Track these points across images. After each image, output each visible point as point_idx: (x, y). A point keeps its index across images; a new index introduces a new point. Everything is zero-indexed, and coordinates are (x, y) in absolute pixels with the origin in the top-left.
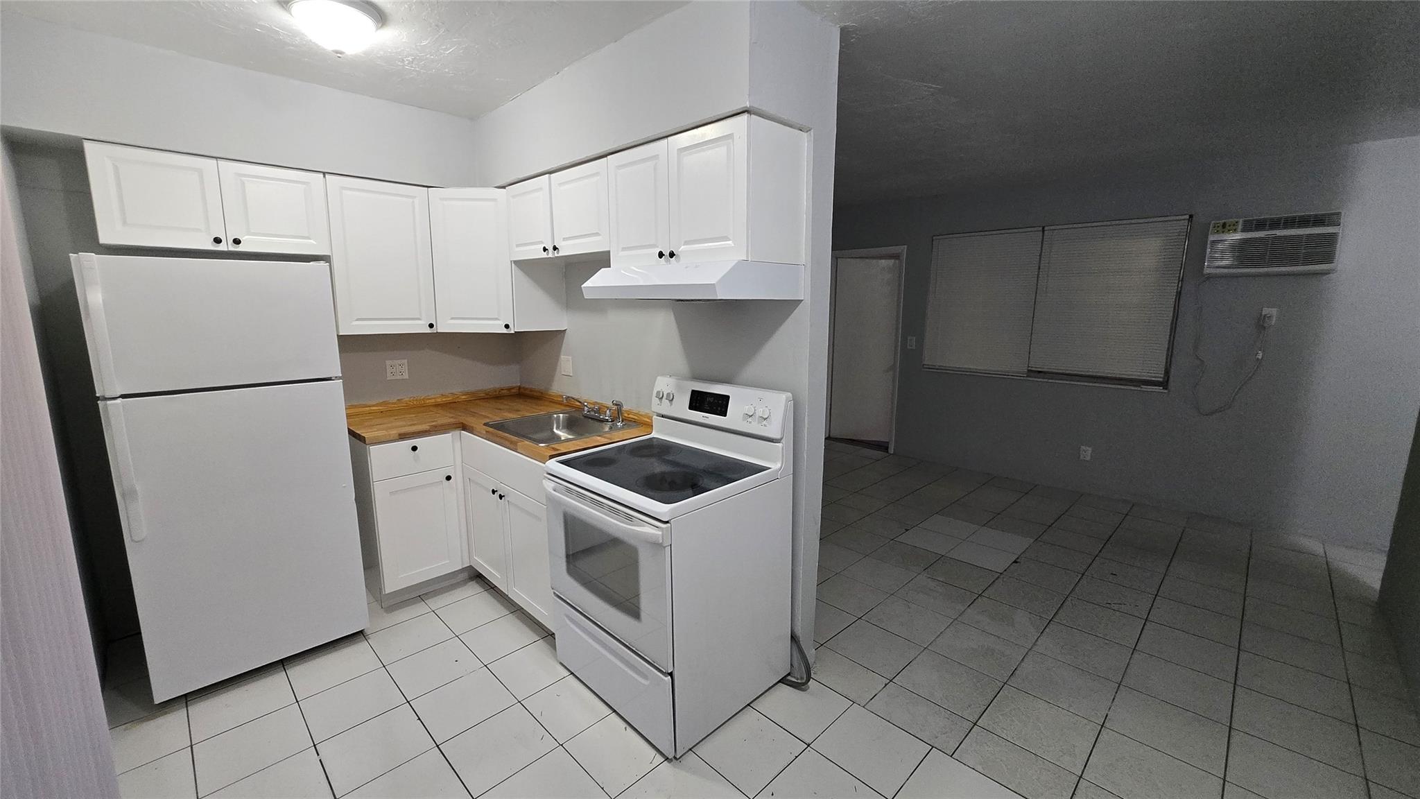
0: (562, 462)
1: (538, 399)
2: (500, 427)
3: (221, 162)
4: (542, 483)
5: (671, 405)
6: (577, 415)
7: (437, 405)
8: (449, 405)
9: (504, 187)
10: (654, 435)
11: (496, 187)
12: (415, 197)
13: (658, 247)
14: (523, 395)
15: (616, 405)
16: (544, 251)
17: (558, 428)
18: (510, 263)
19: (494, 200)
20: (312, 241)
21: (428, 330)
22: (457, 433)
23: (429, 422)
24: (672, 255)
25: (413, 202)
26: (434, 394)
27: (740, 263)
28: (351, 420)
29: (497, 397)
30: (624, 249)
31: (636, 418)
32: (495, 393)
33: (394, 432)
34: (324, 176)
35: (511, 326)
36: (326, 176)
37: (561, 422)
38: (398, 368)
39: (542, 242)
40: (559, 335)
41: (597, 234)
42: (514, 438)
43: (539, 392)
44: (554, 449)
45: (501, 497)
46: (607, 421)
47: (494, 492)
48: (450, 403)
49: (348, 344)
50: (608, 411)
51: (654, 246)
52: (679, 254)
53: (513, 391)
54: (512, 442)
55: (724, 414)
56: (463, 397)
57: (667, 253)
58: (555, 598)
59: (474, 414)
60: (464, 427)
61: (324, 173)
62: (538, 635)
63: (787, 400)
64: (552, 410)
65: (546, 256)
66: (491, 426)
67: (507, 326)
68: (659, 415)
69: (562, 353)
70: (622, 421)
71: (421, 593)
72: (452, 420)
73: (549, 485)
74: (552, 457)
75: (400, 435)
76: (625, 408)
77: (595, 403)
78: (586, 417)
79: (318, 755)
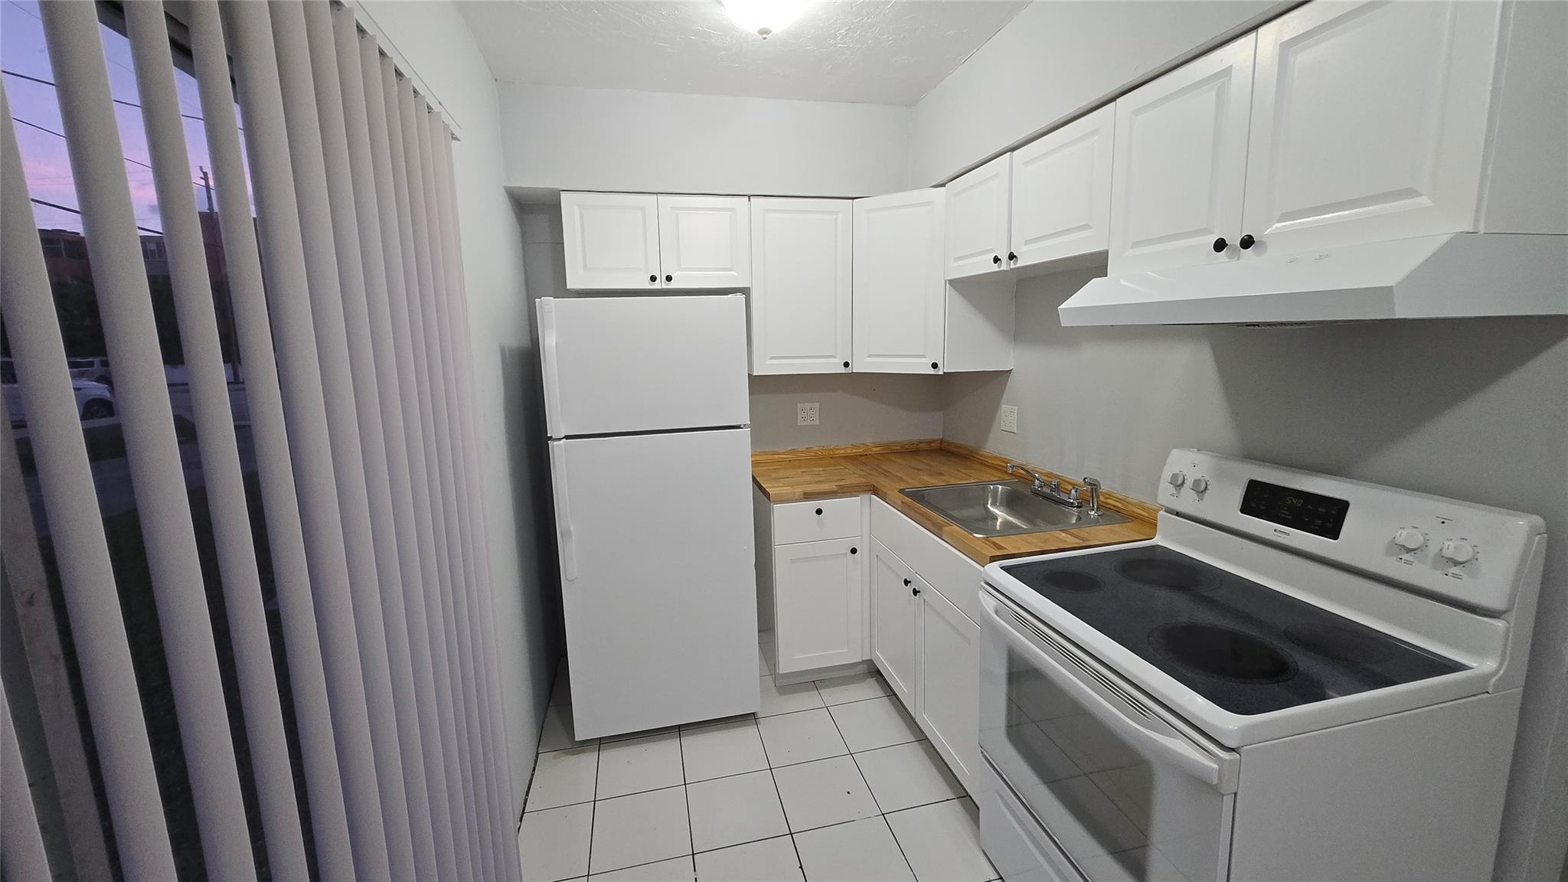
0: (1007, 569)
1: (966, 458)
2: (918, 496)
3: (660, 197)
4: (978, 593)
5: (1201, 499)
6: (1020, 488)
7: (847, 458)
8: (856, 459)
9: (943, 185)
10: (1158, 540)
11: (932, 187)
12: (839, 212)
13: (1212, 233)
14: (945, 451)
15: (1090, 484)
16: (995, 262)
17: (994, 504)
18: (943, 282)
19: (930, 203)
20: (734, 273)
21: (843, 370)
22: (866, 497)
23: (835, 481)
24: (1247, 242)
25: (836, 219)
26: (844, 444)
27: (1458, 238)
28: (756, 469)
29: (913, 451)
30: (1135, 245)
31: (1120, 505)
32: (911, 446)
33: (800, 490)
34: (749, 200)
35: (940, 365)
36: (751, 199)
37: (999, 497)
38: (809, 411)
39: (991, 251)
40: (1000, 377)
41: (1086, 227)
42: (939, 518)
43: (968, 450)
44: (995, 544)
45: (915, 592)
46: (1072, 505)
47: (906, 582)
48: (861, 455)
49: (759, 385)
50: (1073, 491)
51: (1207, 231)
52: (1263, 239)
53: (933, 445)
54: (935, 524)
55: (1334, 534)
56: (875, 449)
57: (1234, 240)
58: (983, 759)
59: (886, 474)
60: (875, 491)
61: (749, 197)
62: (954, 793)
63: (1533, 532)
64: (986, 477)
65: (998, 269)
66: (908, 495)
67: (935, 366)
68: (1169, 511)
69: (1003, 401)
70: (1098, 509)
71: (815, 681)
72: (863, 480)
73: (989, 603)
74: (993, 559)
75: (805, 494)
76: (1104, 488)
77: (1050, 475)
78: (1036, 493)
79: (695, 871)
